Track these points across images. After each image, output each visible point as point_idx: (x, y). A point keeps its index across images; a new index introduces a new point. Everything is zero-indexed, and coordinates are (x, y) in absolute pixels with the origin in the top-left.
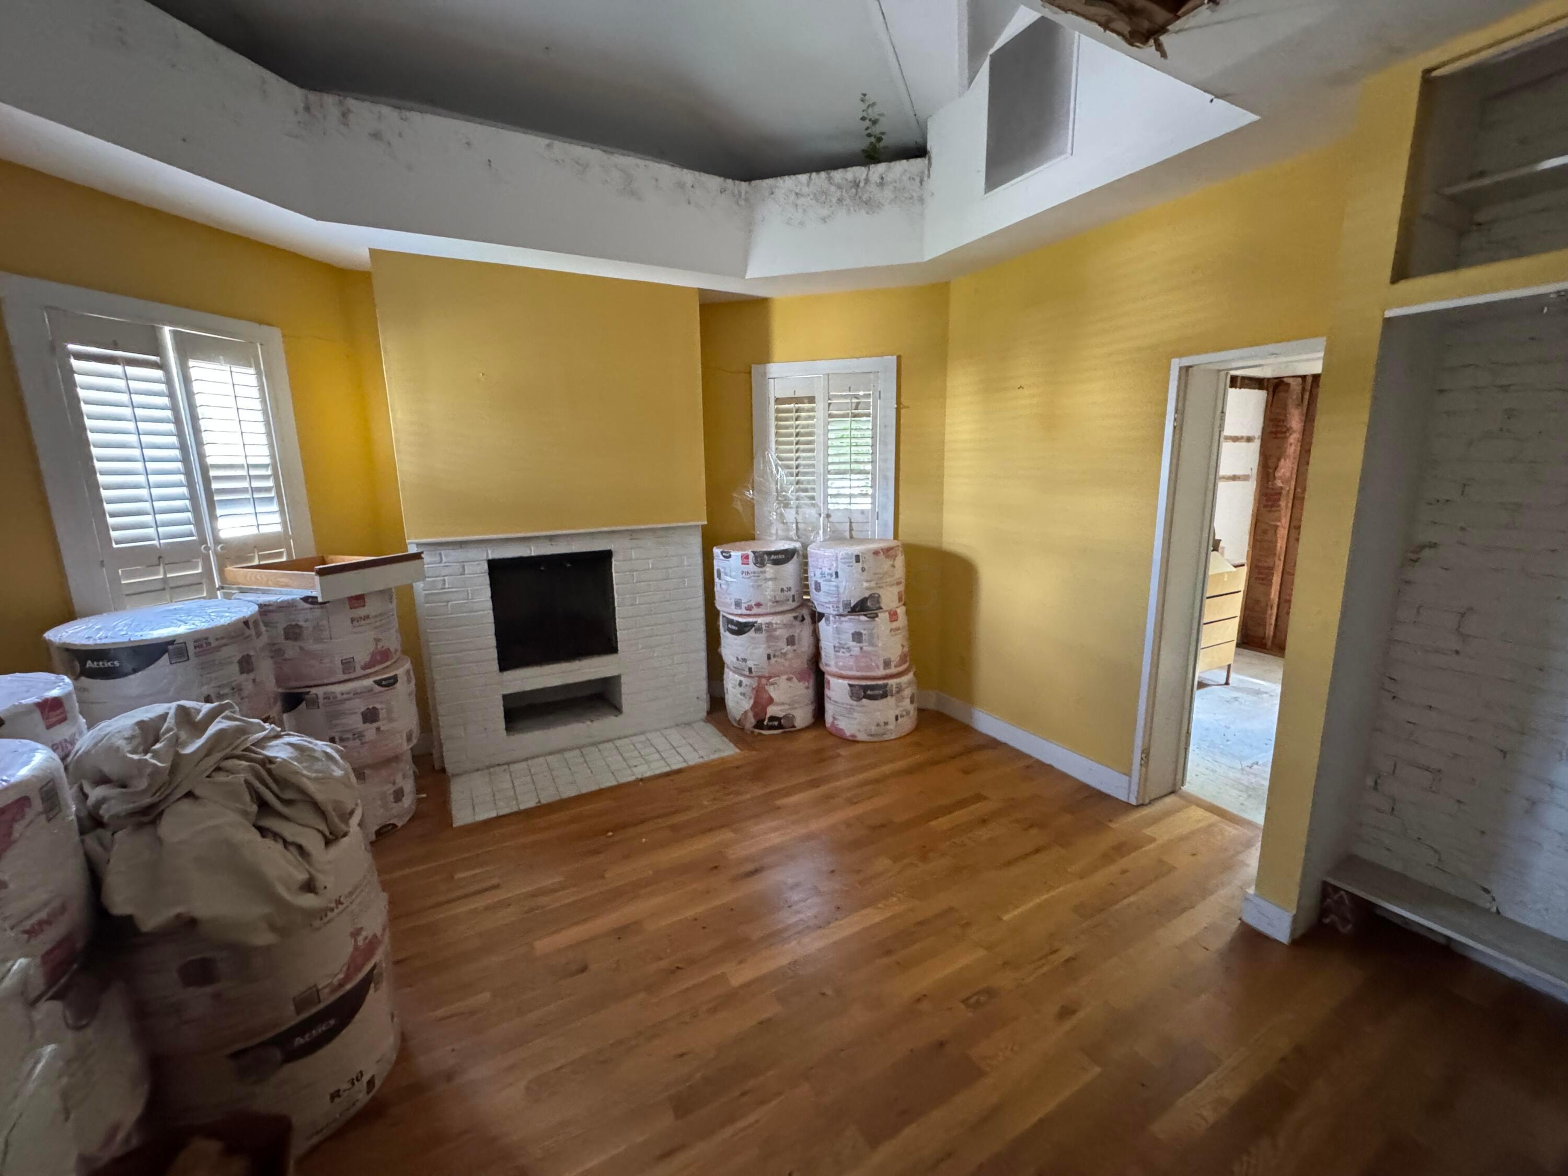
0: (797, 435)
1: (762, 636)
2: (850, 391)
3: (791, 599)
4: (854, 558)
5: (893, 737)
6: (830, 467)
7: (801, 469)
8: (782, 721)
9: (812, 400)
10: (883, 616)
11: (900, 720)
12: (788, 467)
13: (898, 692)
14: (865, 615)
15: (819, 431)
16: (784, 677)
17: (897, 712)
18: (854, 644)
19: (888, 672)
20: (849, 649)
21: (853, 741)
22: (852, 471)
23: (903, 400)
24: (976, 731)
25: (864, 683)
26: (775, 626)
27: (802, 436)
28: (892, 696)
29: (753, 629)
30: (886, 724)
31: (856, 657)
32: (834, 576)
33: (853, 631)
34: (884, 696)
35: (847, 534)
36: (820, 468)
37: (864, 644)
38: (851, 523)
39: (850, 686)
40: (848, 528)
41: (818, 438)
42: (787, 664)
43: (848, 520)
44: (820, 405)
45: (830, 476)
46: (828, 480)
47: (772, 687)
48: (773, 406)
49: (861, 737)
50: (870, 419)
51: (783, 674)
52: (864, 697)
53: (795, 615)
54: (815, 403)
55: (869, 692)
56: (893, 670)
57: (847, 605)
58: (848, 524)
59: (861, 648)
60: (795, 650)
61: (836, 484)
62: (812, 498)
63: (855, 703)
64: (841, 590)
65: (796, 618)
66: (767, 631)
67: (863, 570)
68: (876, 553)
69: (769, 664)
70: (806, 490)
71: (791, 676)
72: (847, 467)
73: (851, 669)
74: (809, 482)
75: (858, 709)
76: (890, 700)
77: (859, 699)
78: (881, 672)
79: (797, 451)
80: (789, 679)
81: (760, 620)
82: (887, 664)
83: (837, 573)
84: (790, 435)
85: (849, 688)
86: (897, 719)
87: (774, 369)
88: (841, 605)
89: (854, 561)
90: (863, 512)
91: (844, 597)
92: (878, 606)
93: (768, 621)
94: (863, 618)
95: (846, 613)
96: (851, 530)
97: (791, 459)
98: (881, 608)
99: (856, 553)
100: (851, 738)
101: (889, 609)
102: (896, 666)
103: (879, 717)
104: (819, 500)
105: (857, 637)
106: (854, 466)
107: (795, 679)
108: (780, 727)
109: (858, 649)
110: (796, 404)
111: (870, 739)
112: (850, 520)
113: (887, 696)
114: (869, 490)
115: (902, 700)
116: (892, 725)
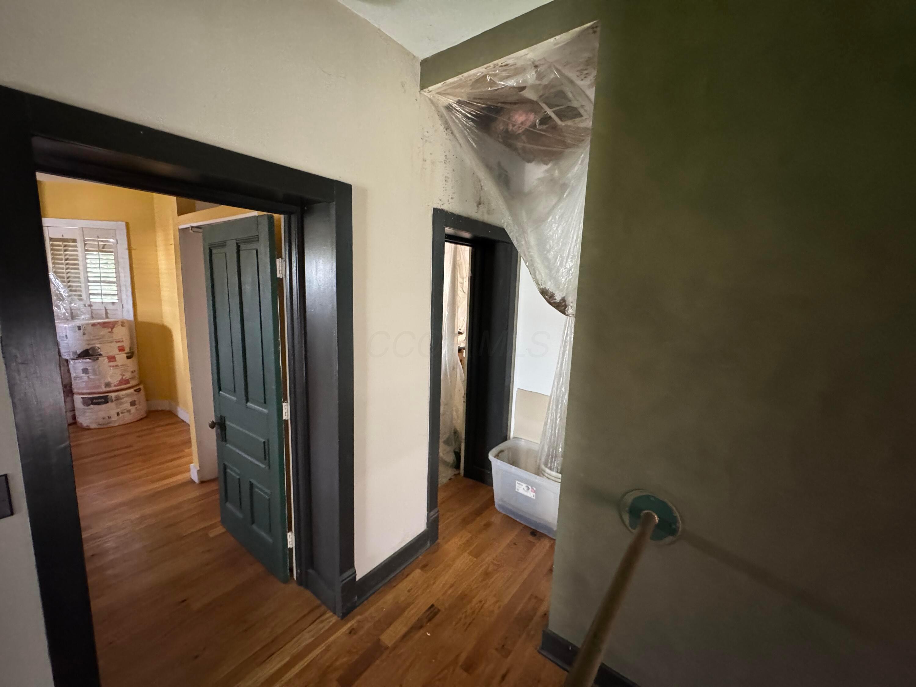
0: (66, 260)
2: (99, 238)
4: (77, 328)
5: (116, 425)
6: (89, 279)
7: (71, 279)
9: (74, 241)
10: (103, 361)
11: (121, 415)
12: (63, 277)
13: (116, 400)
14: (89, 359)
15: (80, 258)
17: (118, 410)
18: (84, 375)
19: (108, 389)
20: (81, 378)
21: (88, 429)
22: (101, 282)
23: (133, 246)
25: (91, 396)
27: (69, 260)
28: (112, 401)
30: (109, 417)
31: (86, 382)
32: (65, 337)
33: (82, 368)
34: (106, 402)
35: (105, 316)
36: (82, 279)
37: (90, 375)
38: (106, 310)
39: (82, 398)
40: (104, 313)
41: (80, 262)
43: (104, 309)
44: (80, 244)
45: (89, 284)
46: (89, 285)
48: (48, 243)
49: (93, 426)
50: (113, 254)
52: (92, 404)
54: (76, 243)
55: (95, 401)
56: (113, 388)
57: (75, 353)
59: (88, 377)
61: (94, 288)
62: (80, 296)
63: (86, 407)
67: (84, 334)
68: (94, 325)
70: (75, 291)
72: (99, 279)
73: (83, 388)
74: (77, 286)
75: (89, 411)
76: (110, 405)
77: (88, 405)
78: (103, 389)
79: (67, 269)
82: (108, 385)
83: (66, 336)
84: (62, 259)
85: (81, 399)
86: (118, 414)
87: (46, 221)
88: (71, 353)
89: (77, 330)
90: (113, 303)
91: (73, 349)
92: (98, 354)
94: (88, 360)
95: (75, 358)
96: (107, 313)
97: (64, 273)
98: (101, 355)
100: (87, 428)
101: (108, 355)
102: (115, 386)
103: (102, 414)
104: (84, 297)
105: (85, 371)
106: (103, 279)
109: (87, 377)
110: (64, 242)
111: (99, 427)
112: (105, 308)
113: (108, 402)
114: (116, 292)
115: (122, 403)
116: (115, 418)
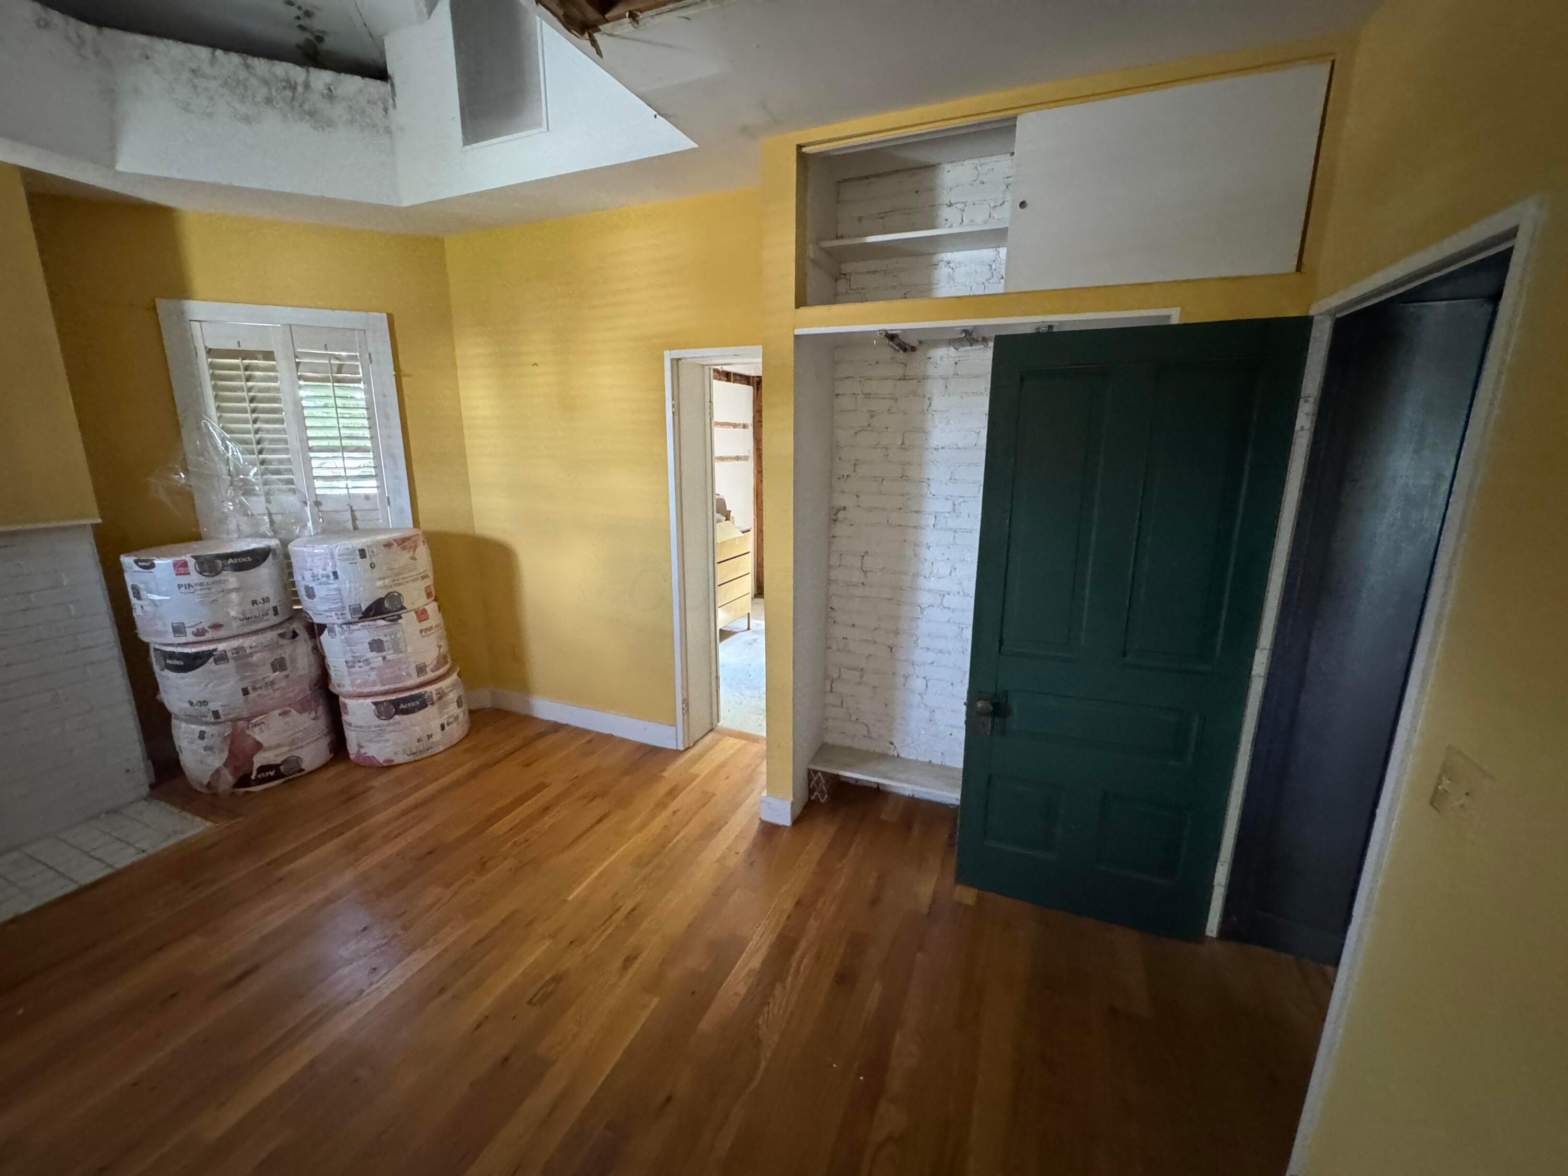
0: (252, 400)
1: (228, 667)
2: (326, 349)
3: (271, 612)
4: (358, 553)
5: (441, 748)
6: (312, 443)
7: (266, 445)
8: (282, 768)
9: (269, 355)
10: (408, 619)
11: (447, 728)
12: (245, 442)
13: (440, 698)
14: (383, 619)
15: (285, 396)
16: (277, 712)
17: (444, 720)
18: (374, 654)
19: (422, 679)
20: (367, 661)
21: (389, 767)
22: (344, 449)
23: (404, 366)
24: (536, 719)
25: (393, 697)
26: (248, 651)
27: (261, 402)
28: (433, 704)
29: (212, 659)
30: (429, 737)
31: (378, 668)
32: (332, 577)
33: (370, 640)
34: (423, 705)
35: (350, 525)
36: (295, 444)
37: (387, 653)
38: (352, 511)
39: (375, 704)
40: (350, 517)
41: (286, 405)
42: (277, 694)
43: (348, 508)
44: (282, 364)
45: (312, 454)
46: (311, 458)
47: (256, 729)
48: (203, 361)
49: (399, 759)
50: (362, 385)
51: (274, 709)
52: (396, 713)
53: (280, 631)
54: (273, 360)
55: (402, 706)
56: (430, 675)
57: (355, 610)
58: (349, 512)
59: (384, 658)
60: (287, 676)
61: (322, 465)
62: (290, 482)
63: (385, 722)
64: (345, 594)
65: (282, 636)
66: (235, 659)
67: (372, 566)
68: (388, 545)
69: (246, 702)
70: (278, 472)
71: (287, 709)
72: (337, 443)
73: (374, 684)
74: (281, 462)
75: (391, 728)
76: (430, 711)
77: (389, 717)
78: (415, 680)
79: (255, 421)
80: (284, 714)
81: (221, 647)
82: (421, 670)
83: (335, 574)
84: (242, 400)
85: (374, 707)
86: (443, 727)
87: (196, 308)
88: (347, 611)
89: (358, 557)
90: (367, 497)
91: (351, 601)
92: (399, 606)
93: (236, 646)
94: (382, 622)
95: (357, 620)
96: (354, 519)
97: (248, 432)
98: (405, 608)
99: (360, 547)
100: (385, 764)
101: (415, 607)
102: (433, 671)
103: (418, 731)
104: (301, 483)
105: (376, 645)
106: (345, 442)
107: (293, 712)
108: (279, 775)
109: (381, 659)
110: (244, 359)
111: (411, 758)
112: (351, 507)
113: (426, 706)
114: (373, 471)
115: (446, 705)
116: (438, 736)
